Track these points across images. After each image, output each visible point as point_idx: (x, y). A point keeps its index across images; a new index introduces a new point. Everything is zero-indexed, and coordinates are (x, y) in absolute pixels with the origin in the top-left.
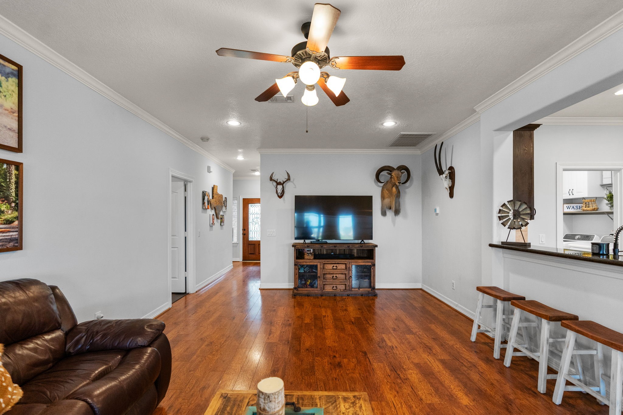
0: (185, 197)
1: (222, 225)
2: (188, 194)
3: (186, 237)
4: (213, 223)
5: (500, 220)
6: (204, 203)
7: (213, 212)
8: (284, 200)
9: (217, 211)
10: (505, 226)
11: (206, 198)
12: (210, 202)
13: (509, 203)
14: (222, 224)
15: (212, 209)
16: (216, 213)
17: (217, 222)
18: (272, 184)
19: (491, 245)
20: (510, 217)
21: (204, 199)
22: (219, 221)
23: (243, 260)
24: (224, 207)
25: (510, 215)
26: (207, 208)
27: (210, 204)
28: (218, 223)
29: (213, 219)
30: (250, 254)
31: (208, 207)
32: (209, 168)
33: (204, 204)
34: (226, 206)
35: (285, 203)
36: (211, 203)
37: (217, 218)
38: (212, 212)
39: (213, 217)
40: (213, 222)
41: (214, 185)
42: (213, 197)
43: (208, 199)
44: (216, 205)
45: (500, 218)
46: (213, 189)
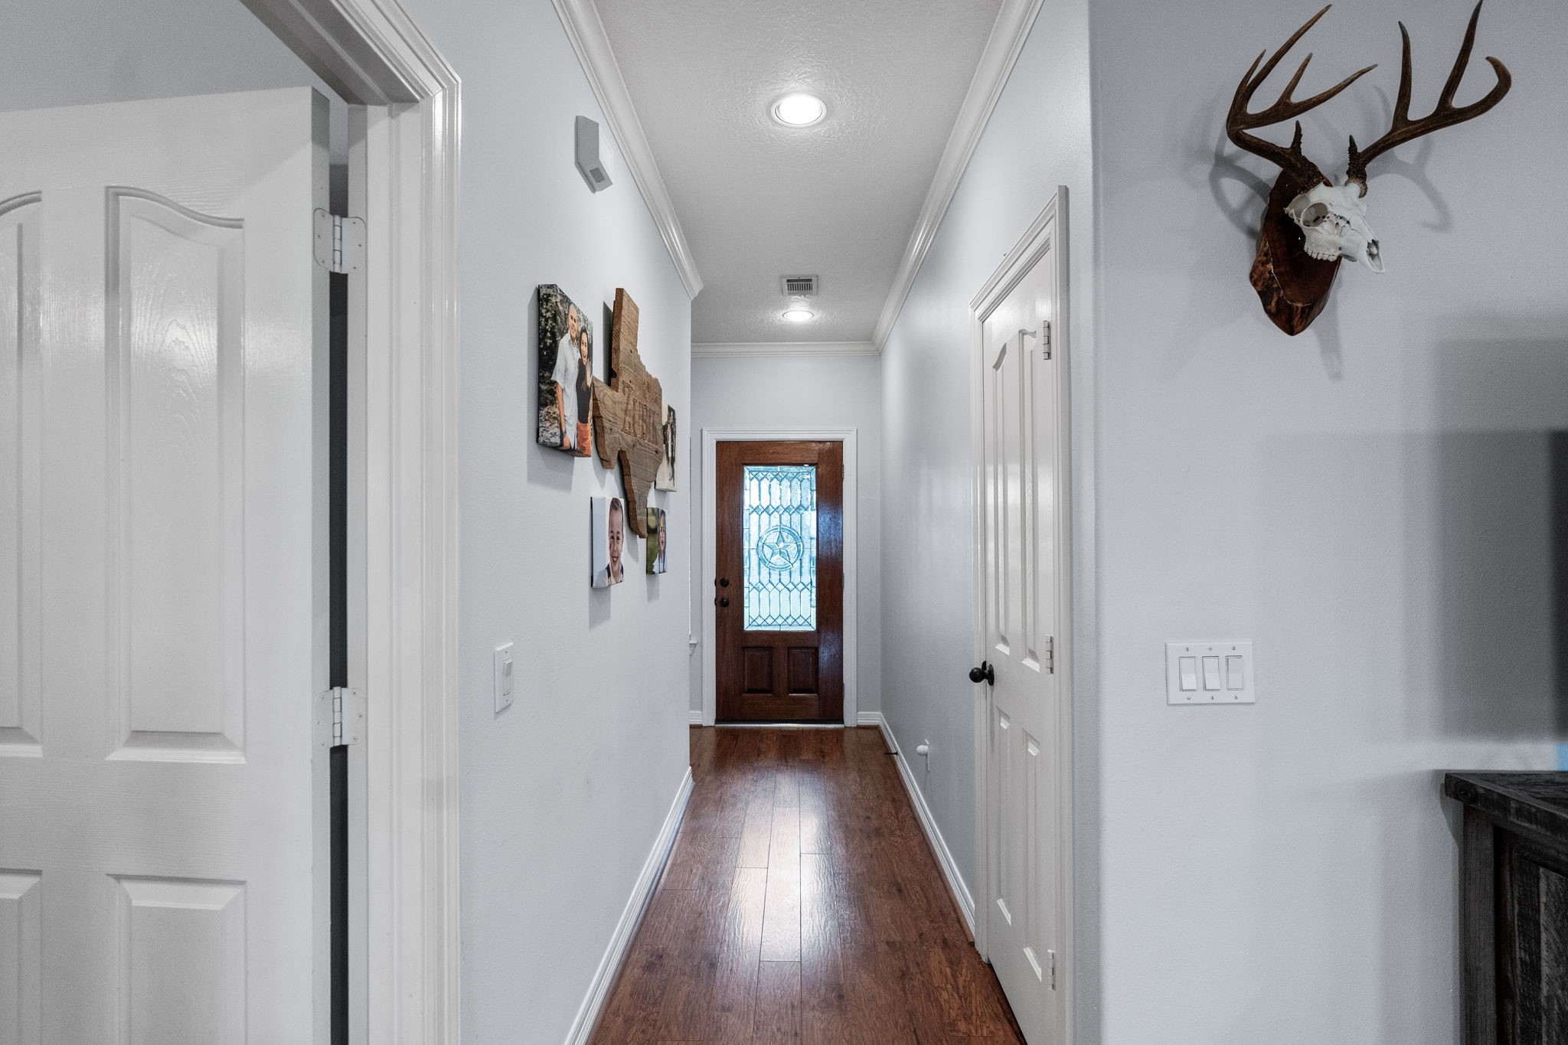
0: (338, 285)
1: (655, 569)
2: (363, 245)
3: (339, 755)
4: (614, 570)
6: (545, 395)
7: (608, 487)
8: (1331, 346)
9: (635, 483)
11: (567, 354)
12: (596, 407)
14: (656, 563)
15: (604, 462)
16: (626, 491)
17: (633, 554)
18: (1207, 192)
21: (546, 359)
22: (642, 543)
23: (717, 721)
24: (665, 461)
26: (571, 439)
27: (597, 418)
28: (637, 561)
29: (614, 538)
30: (750, 691)
31: (581, 436)
33: (553, 402)
34: (673, 459)
35: (1337, 376)
36: (603, 413)
37: (634, 528)
38: (602, 484)
39: (611, 524)
40: (615, 557)
41: (620, 292)
42: (611, 374)
43: (579, 370)
44: (629, 438)
46: (612, 316)
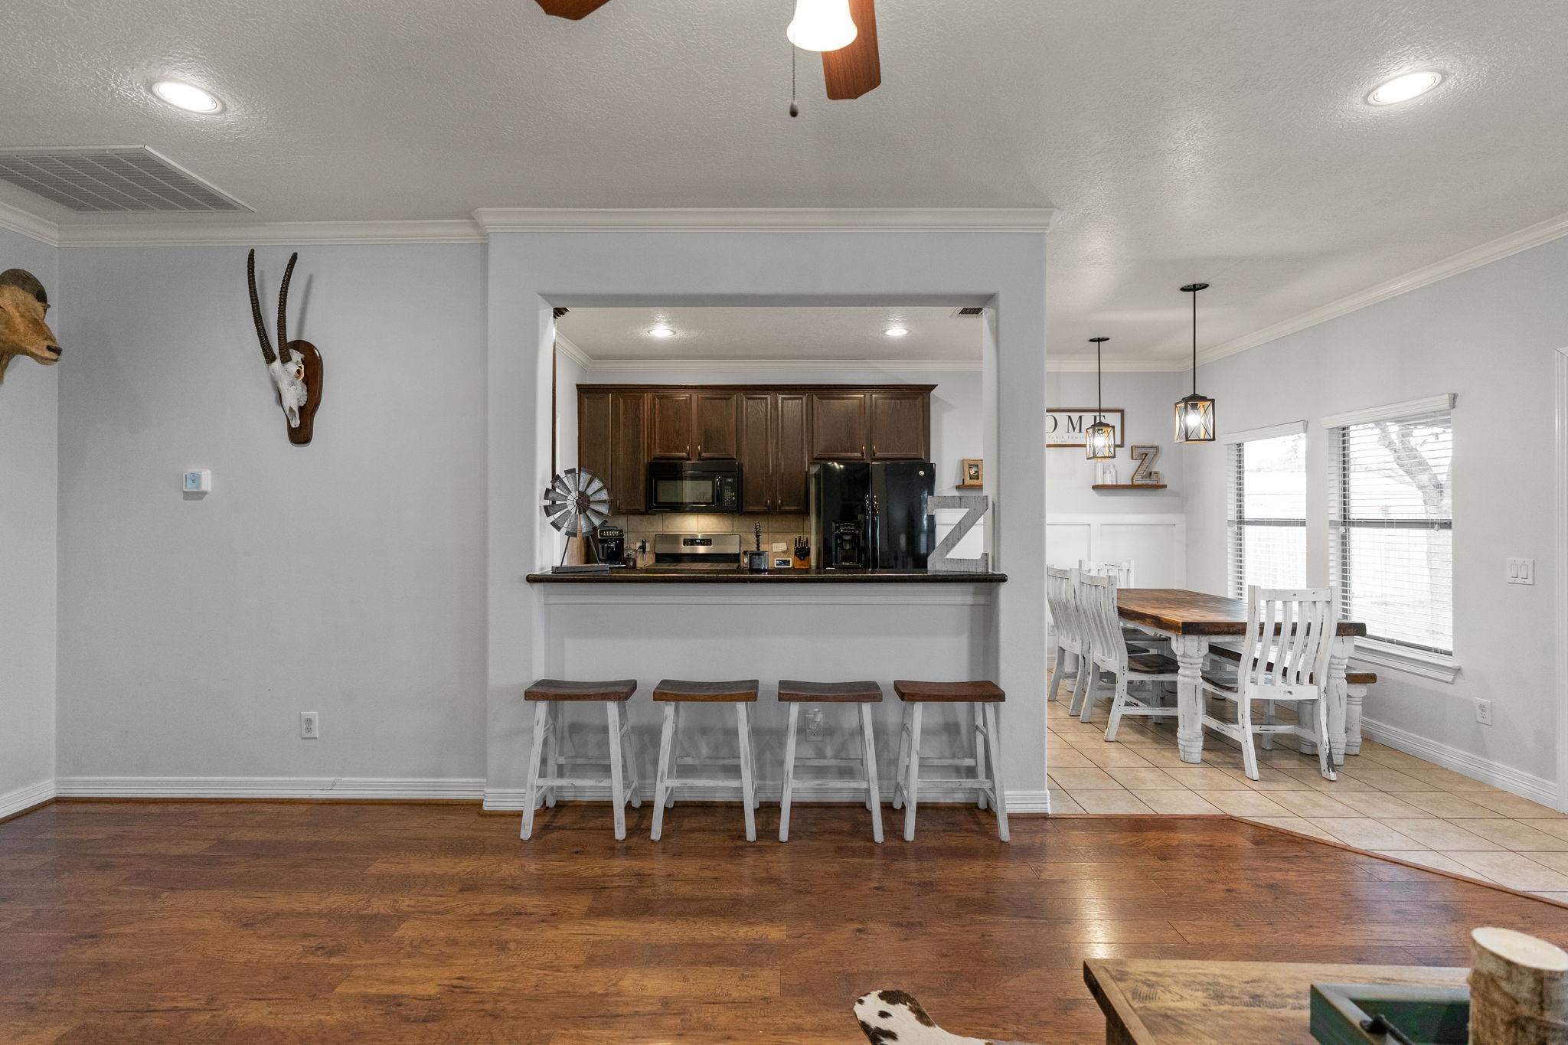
5: (548, 514)
10: (559, 529)
13: (569, 475)
19: (532, 580)
20: (569, 508)
25: (568, 502)
45: (548, 511)
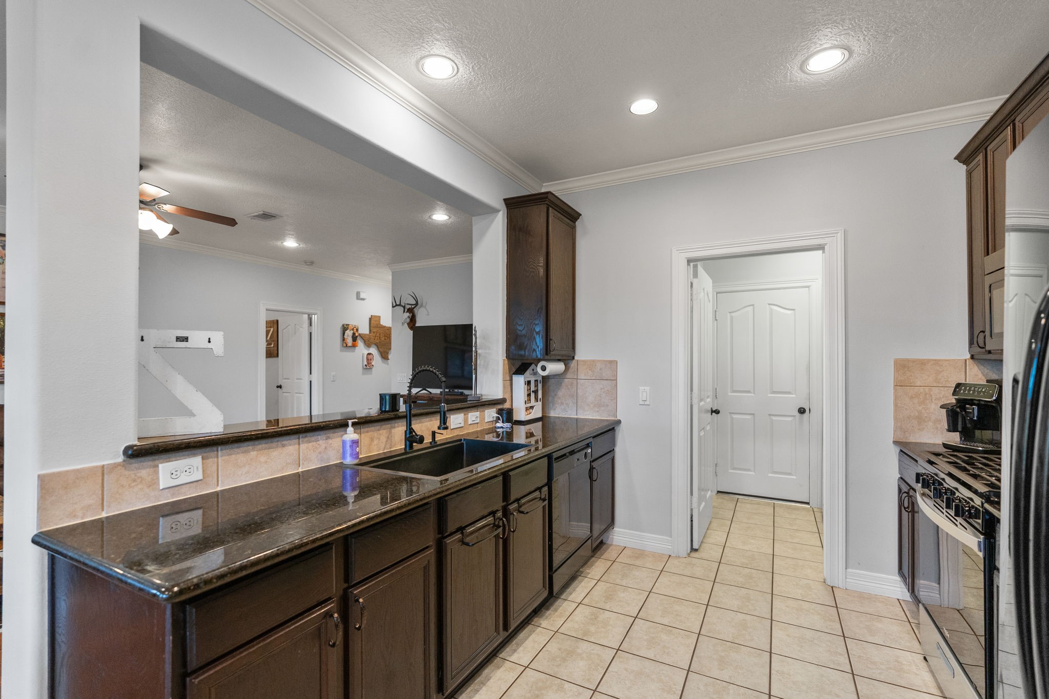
0: (311, 333)
3: (311, 382)
4: (369, 365)
21: (344, 334)
26: (350, 345)
29: (369, 360)
31: (354, 344)
32: (358, 294)
33: (345, 340)
39: (367, 357)
40: (369, 363)
41: (372, 316)
42: (371, 331)
43: (354, 334)
44: (378, 341)
46: (370, 319)
